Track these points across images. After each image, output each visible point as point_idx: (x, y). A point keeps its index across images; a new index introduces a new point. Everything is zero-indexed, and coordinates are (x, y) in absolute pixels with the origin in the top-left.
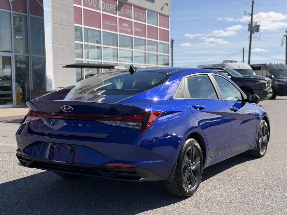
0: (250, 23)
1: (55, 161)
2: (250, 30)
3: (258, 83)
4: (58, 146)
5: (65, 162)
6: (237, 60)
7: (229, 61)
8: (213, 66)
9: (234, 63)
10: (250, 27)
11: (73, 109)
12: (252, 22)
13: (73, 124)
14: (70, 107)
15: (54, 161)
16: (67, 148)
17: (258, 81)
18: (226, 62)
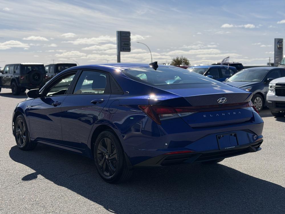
1: (227, 148)
5: (234, 147)
15: (225, 148)
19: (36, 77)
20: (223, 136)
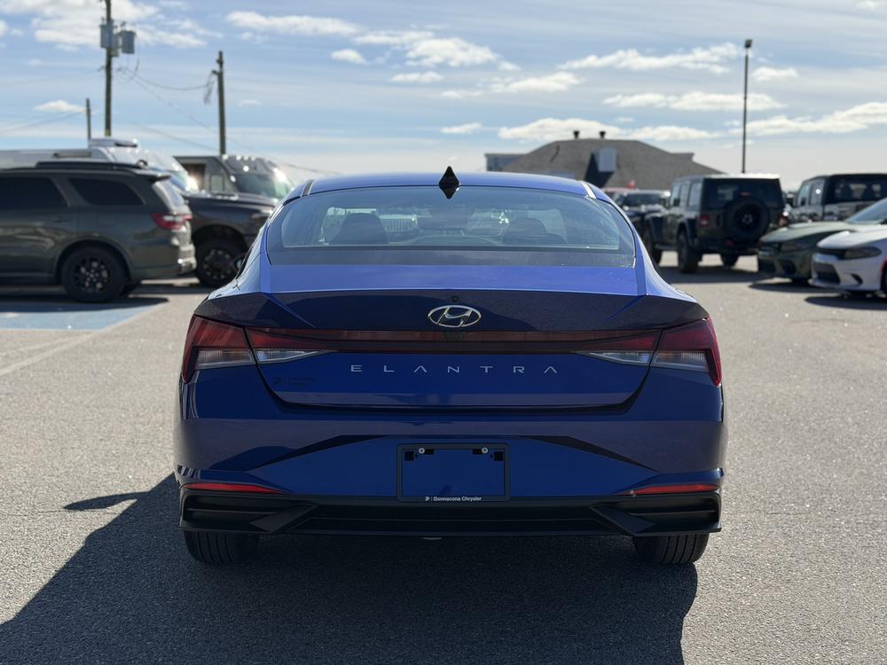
0: (105, 23)
1: (436, 499)
2: (107, 45)
3: (256, 216)
4: (430, 447)
5: (479, 499)
6: (135, 141)
7: (112, 143)
8: (56, 155)
9: (129, 150)
10: (107, 36)
11: (480, 316)
12: (109, 19)
13: (486, 368)
14: (472, 309)
15: (427, 499)
16: (478, 452)
17: (258, 211)
18: (104, 146)
19: (747, 219)
20: (427, 452)
